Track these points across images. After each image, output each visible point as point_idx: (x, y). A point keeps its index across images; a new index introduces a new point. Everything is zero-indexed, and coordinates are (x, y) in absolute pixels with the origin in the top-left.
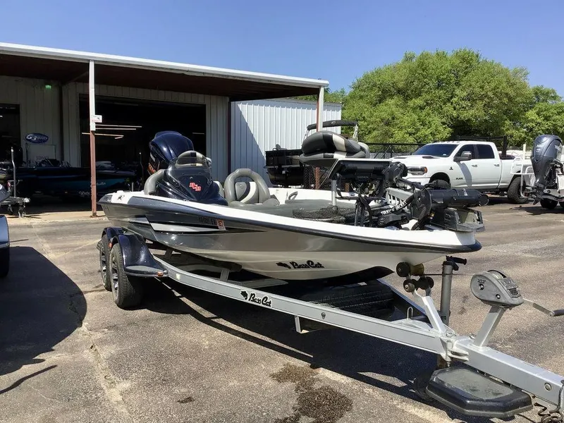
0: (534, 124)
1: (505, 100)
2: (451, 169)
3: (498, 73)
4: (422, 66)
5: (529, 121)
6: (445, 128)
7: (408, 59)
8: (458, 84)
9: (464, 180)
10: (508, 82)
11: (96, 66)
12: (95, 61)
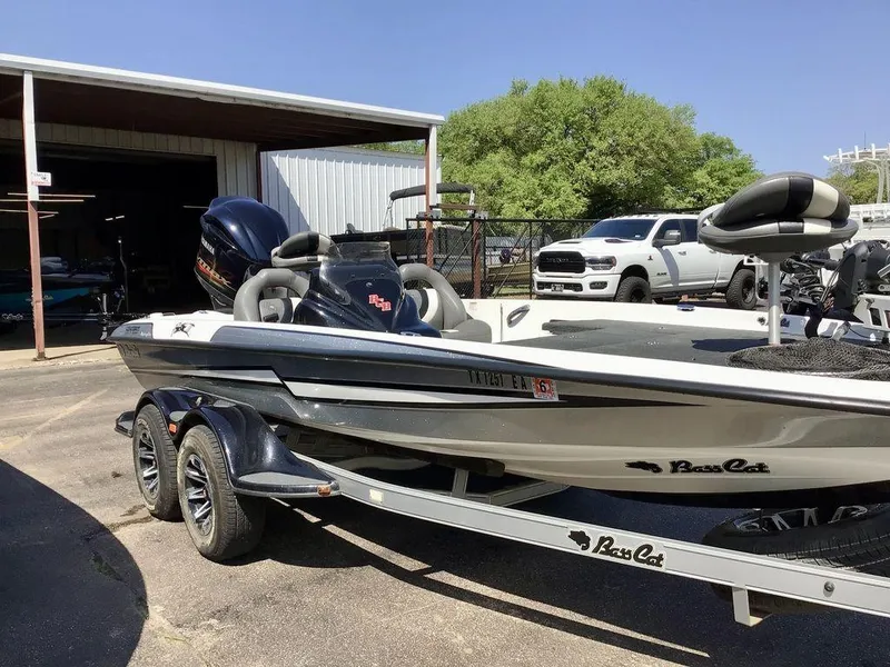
0: (705, 191)
1: (664, 155)
2: (651, 259)
3: (653, 113)
4: (541, 102)
5: (697, 186)
6: (579, 198)
7: (518, 90)
8: (594, 130)
9: (668, 277)
10: (667, 126)
11: (38, 83)
12: (33, 72)
